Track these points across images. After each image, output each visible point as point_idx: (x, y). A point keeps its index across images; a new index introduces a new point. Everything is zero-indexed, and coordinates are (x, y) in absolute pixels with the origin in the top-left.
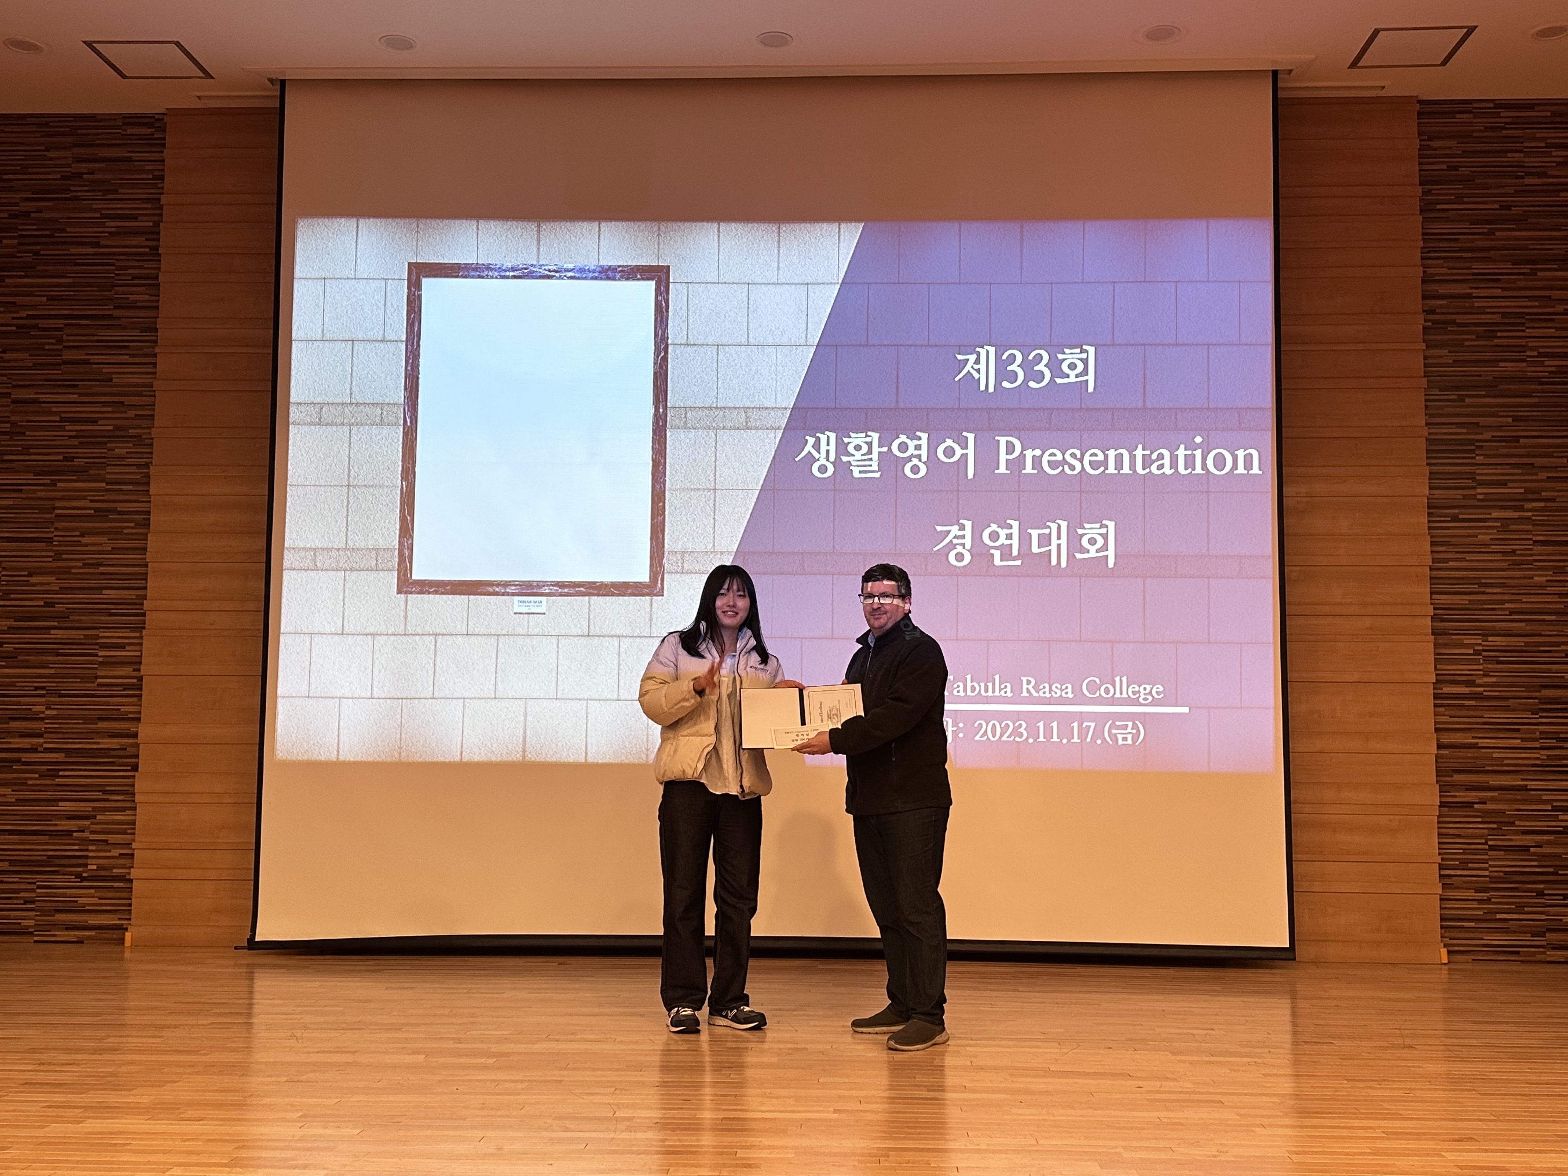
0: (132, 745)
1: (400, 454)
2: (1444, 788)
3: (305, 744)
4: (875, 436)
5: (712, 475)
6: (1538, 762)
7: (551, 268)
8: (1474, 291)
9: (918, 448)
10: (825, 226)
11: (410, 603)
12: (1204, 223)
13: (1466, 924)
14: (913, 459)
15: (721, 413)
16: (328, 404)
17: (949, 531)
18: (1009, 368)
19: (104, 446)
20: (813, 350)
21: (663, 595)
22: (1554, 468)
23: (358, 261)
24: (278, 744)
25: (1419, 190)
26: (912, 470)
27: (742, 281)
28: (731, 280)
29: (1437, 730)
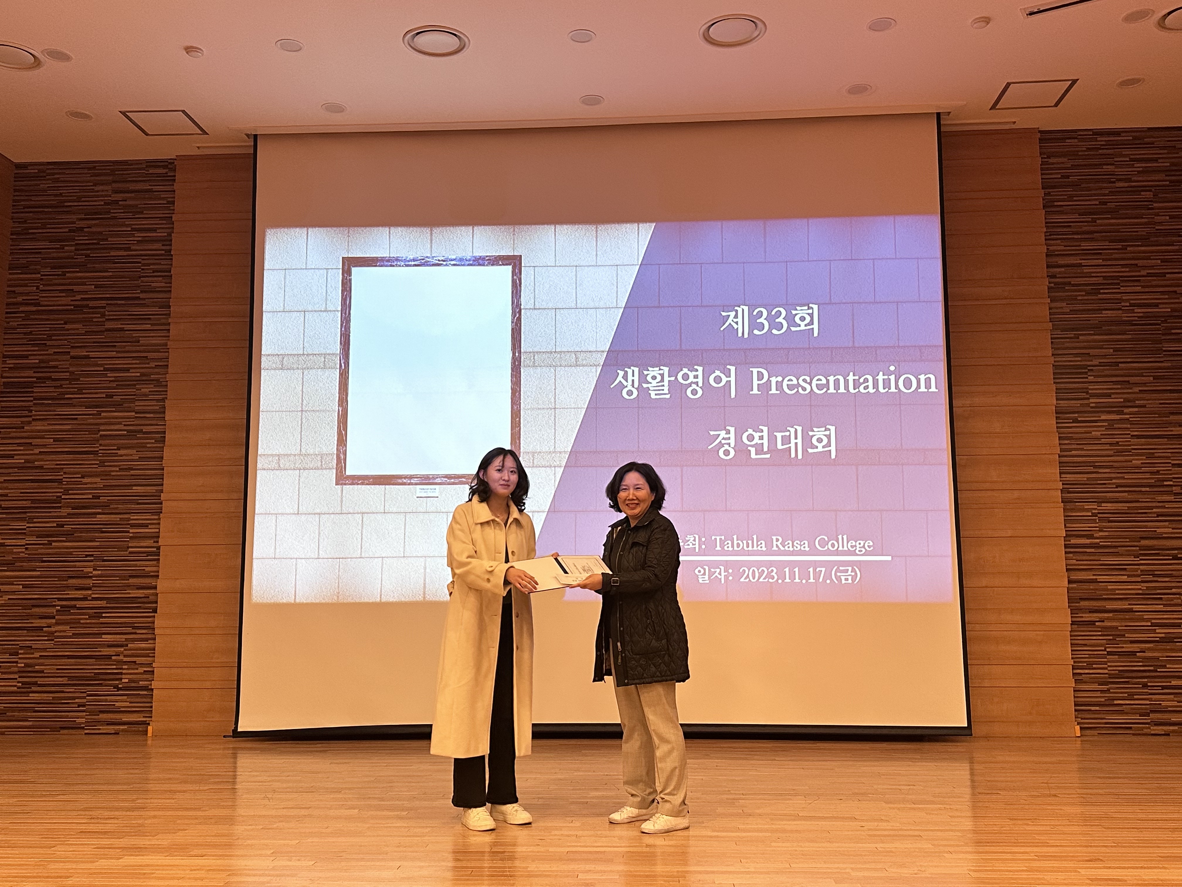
0: (153, 594)
1: (337, 388)
2: (1074, 611)
3: (272, 592)
4: (666, 370)
5: (553, 399)
6: (1141, 592)
7: (440, 258)
8: (1082, 261)
9: (696, 377)
10: (628, 225)
11: (344, 492)
12: (891, 218)
13: (1093, 708)
14: (693, 385)
15: (559, 356)
16: (288, 355)
17: (719, 435)
18: (758, 321)
19: (133, 387)
20: (621, 310)
22: (1144, 384)
23: (308, 257)
24: (253, 592)
25: (1042, 192)
26: (692, 393)
27: (572, 265)
28: (564, 264)
29: (1068, 570)
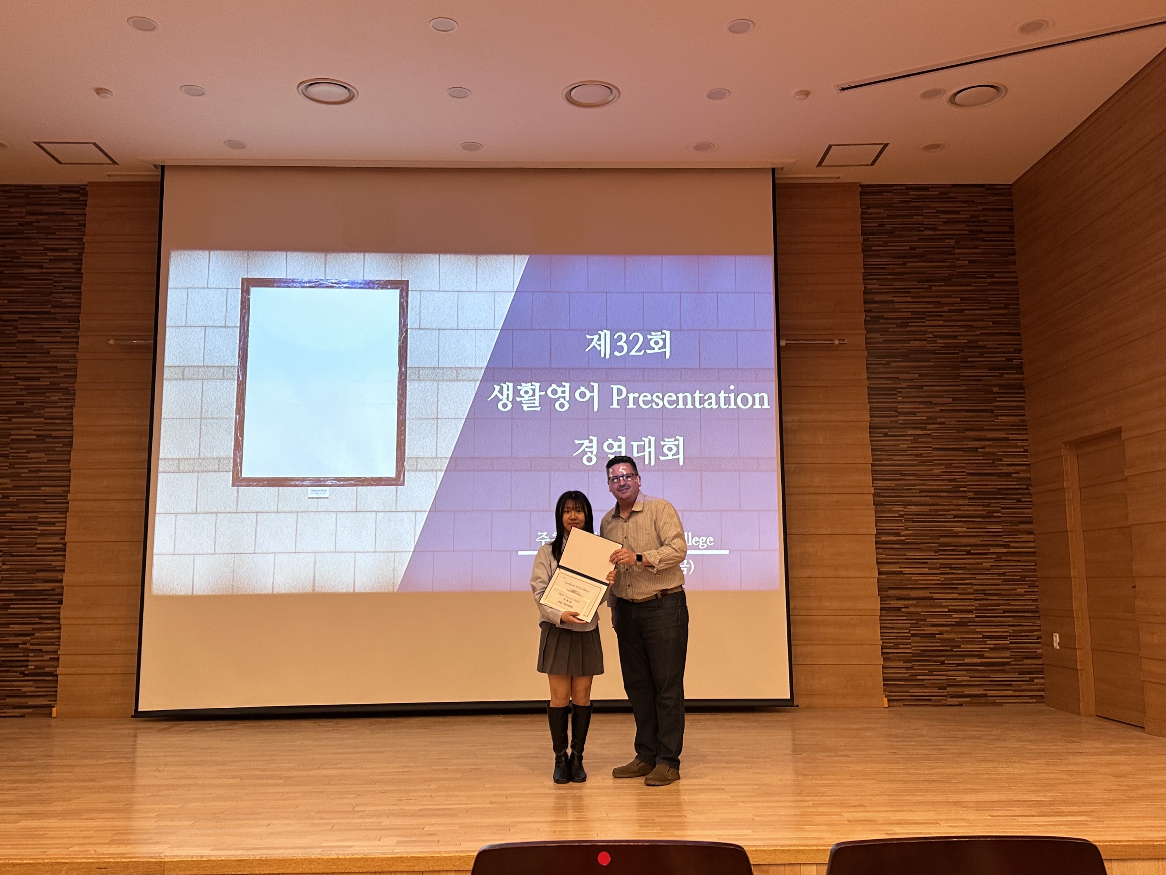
0: (59, 587)
1: (235, 398)
2: (883, 599)
3: (173, 584)
4: (537, 385)
5: (435, 410)
6: (939, 582)
7: (333, 281)
8: (895, 298)
9: (563, 392)
10: (505, 256)
11: (240, 492)
12: (733, 257)
13: (899, 683)
14: (560, 399)
16: (188, 366)
17: (583, 444)
18: (619, 344)
19: (43, 395)
20: (499, 331)
21: (404, 485)
22: (944, 404)
23: (210, 277)
24: (154, 585)
25: (862, 238)
26: (560, 407)
27: (454, 290)
28: (447, 289)
29: (878, 563)
